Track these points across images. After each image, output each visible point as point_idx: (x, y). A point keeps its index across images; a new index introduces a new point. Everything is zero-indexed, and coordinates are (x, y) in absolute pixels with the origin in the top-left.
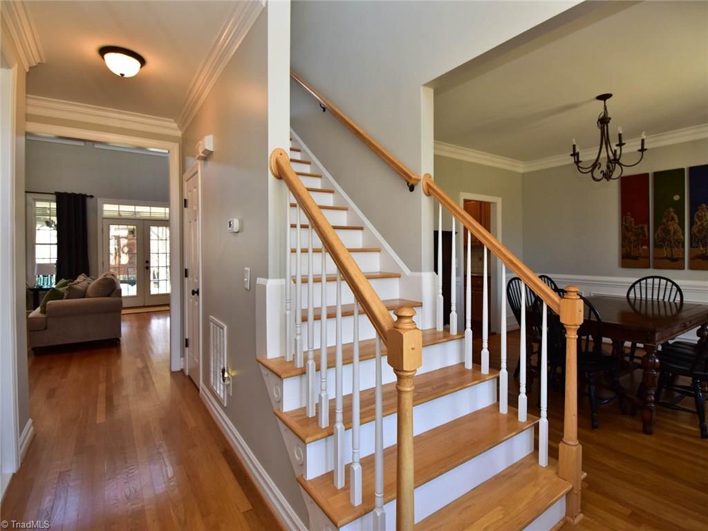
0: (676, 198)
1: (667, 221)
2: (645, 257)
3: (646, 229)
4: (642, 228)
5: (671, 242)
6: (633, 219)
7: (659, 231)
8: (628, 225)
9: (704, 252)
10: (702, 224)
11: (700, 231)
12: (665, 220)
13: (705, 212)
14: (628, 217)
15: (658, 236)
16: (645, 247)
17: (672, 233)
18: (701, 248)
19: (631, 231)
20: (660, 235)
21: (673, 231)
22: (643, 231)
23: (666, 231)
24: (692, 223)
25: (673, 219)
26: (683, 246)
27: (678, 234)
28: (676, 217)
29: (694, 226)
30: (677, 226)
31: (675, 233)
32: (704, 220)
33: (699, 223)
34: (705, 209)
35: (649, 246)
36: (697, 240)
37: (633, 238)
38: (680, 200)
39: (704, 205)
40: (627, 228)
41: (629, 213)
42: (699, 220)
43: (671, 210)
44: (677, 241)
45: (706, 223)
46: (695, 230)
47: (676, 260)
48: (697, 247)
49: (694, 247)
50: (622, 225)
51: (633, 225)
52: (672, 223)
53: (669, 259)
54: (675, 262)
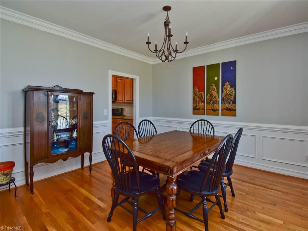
0: (216, 78)
1: (212, 91)
2: (203, 109)
3: (203, 95)
4: (201, 94)
5: (213, 101)
6: (198, 89)
7: (209, 95)
8: (196, 92)
9: (227, 106)
10: (226, 92)
11: (226, 96)
12: (211, 90)
13: (228, 86)
14: (196, 88)
15: (208, 97)
16: (203, 104)
17: (214, 97)
18: (226, 105)
19: (197, 95)
20: (209, 98)
21: (214, 95)
22: (202, 95)
23: (212, 96)
24: (222, 92)
25: (214, 89)
26: (219, 104)
27: (216, 97)
28: (215, 88)
29: (223, 93)
30: (216, 93)
31: (215, 96)
32: (228, 90)
33: (225, 92)
34: (228, 85)
35: (204, 103)
36: (224, 100)
37: (198, 99)
38: (217, 79)
39: (228, 82)
40: (195, 94)
41: (196, 86)
42: (226, 90)
43: (214, 85)
44: (216, 101)
45: (228, 92)
46: (224, 95)
47: (215, 111)
48: (224, 104)
49: (223, 104)
50: (193, 92)
51: (197, 92)
52: (214, 91)
53: (213, 110)
54: (214, 112)
